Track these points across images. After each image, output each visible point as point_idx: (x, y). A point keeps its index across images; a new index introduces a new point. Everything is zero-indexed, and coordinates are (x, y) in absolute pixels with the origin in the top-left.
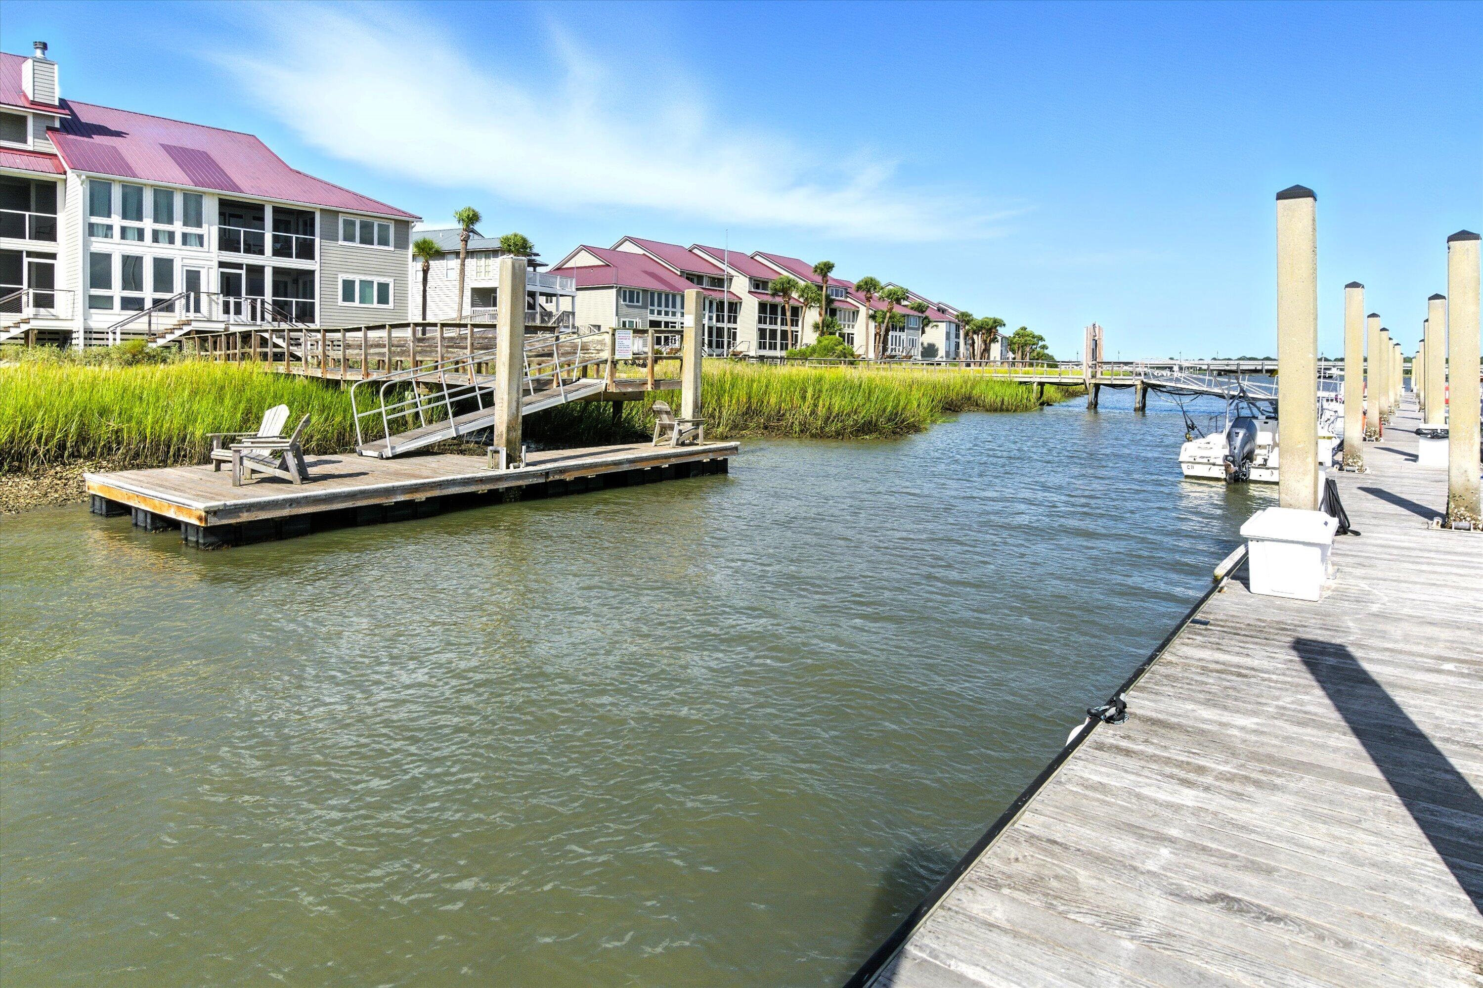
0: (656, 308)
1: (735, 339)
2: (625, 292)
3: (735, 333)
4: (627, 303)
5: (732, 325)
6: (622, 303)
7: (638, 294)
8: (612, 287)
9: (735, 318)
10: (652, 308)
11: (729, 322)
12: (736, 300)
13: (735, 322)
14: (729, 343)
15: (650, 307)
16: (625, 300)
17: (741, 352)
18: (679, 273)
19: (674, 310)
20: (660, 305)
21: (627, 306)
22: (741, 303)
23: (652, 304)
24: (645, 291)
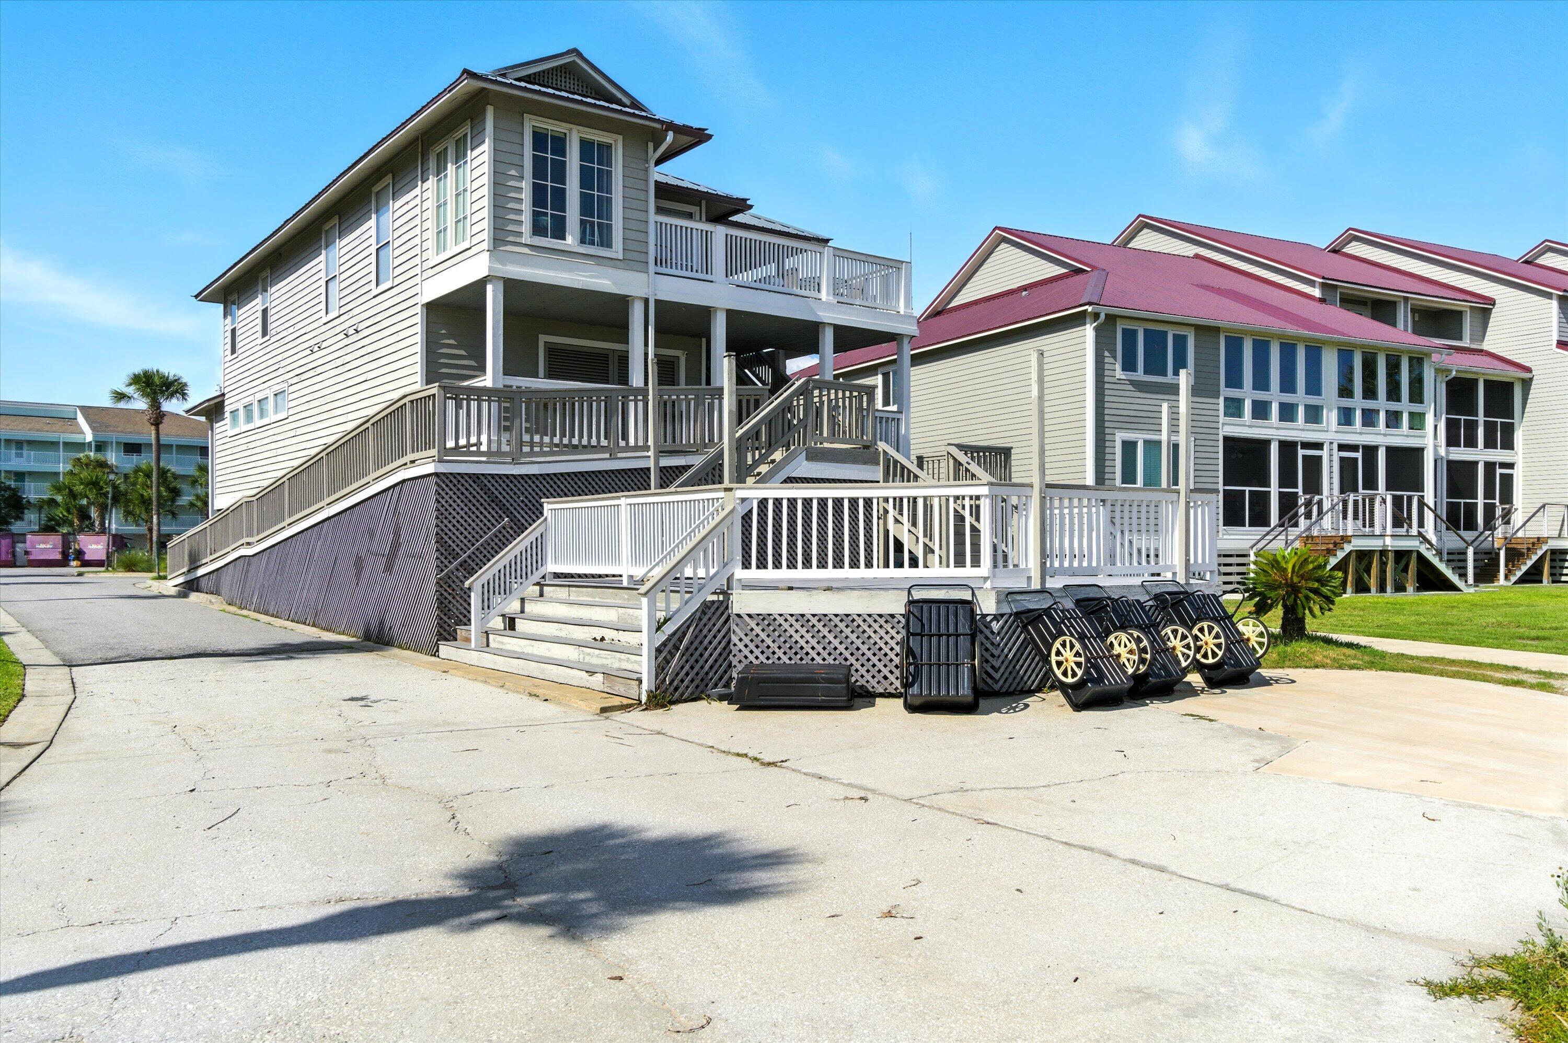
0: (1248, 395)
1: (1507, 497)
2: (1130, 336)
3: (1507, 481)
4: (1140, 375)
5: (1498, 455)
6: (1119, 373)
7: (1180, 342)
8: (1077, 320)
9: (1509, 430)
10: (1234, 393)
11: (1490, 443)
12: (1511, 374)
13: (1508, 444)
14: (1489, 510)
15: (1226, 392)
16: (1129, 365)
17: (1540, 541)
18: (1317, 292)
19: (1313, 400)
20: (1261, 382)
21: (1135, 384)
22: (1527, 384)
23: (1234, 380)
24: (1207, 332)
